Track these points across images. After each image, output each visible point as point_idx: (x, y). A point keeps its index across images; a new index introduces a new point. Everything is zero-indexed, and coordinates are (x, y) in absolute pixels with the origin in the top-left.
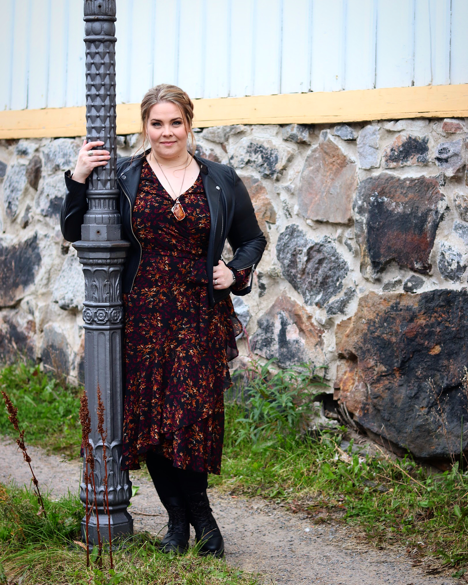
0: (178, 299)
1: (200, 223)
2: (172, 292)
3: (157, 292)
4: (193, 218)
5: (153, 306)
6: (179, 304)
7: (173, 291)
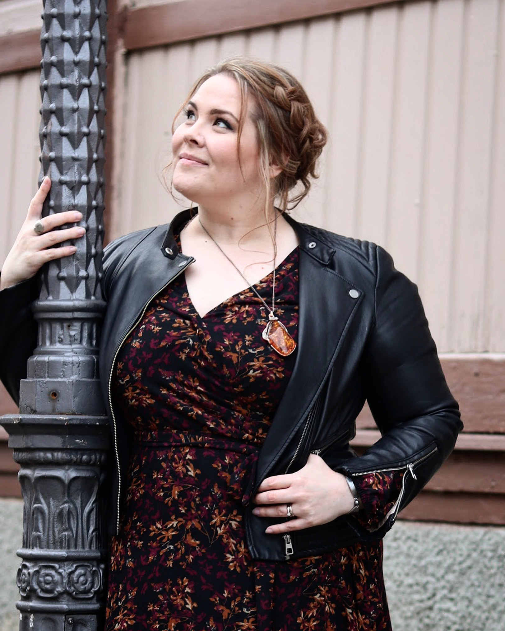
0: (227, 545)
1: (250, 367)
2: (212, 529)
3: (181, 529)
4: (234, 357)
5: (176, 562)
6: (230, 557)
7: (214, 525)
